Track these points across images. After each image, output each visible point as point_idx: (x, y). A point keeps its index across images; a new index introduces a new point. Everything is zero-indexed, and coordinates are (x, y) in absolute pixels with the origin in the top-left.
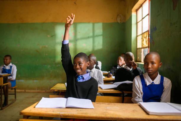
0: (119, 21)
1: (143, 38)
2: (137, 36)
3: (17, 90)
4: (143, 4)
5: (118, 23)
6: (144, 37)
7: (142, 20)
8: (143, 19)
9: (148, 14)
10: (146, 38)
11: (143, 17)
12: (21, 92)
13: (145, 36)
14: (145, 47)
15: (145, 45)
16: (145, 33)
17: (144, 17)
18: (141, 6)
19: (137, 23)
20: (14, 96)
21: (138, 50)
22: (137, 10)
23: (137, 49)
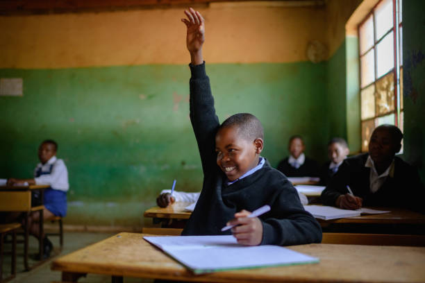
0: (312, 58)
1: (379, 91)
2: (360, 90)
3: (66, 227)
4: (376, 6)
5: (309, 62)
6: (383, 89)
7: (374, 47)
8: (376, 43)
9: (394, 29)
10: (387, 89)
11: (378, 39)
12: (76, 231)
13: (385, 84)
14: (385, 112)
15: (386, 109)
16: (386, 78)
17: (381, 37)
18: (372, 12)
19: (359, 57)
20: (58, 238)
21: (364, 125)
22: (359, 27)
23: (361, 122)
